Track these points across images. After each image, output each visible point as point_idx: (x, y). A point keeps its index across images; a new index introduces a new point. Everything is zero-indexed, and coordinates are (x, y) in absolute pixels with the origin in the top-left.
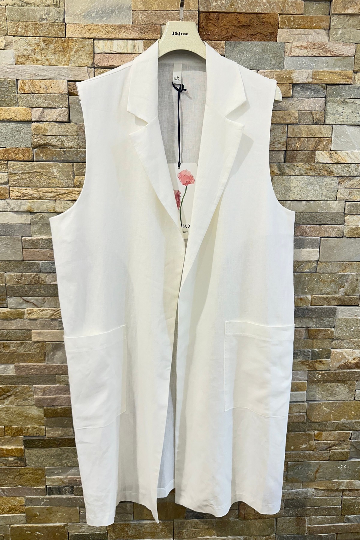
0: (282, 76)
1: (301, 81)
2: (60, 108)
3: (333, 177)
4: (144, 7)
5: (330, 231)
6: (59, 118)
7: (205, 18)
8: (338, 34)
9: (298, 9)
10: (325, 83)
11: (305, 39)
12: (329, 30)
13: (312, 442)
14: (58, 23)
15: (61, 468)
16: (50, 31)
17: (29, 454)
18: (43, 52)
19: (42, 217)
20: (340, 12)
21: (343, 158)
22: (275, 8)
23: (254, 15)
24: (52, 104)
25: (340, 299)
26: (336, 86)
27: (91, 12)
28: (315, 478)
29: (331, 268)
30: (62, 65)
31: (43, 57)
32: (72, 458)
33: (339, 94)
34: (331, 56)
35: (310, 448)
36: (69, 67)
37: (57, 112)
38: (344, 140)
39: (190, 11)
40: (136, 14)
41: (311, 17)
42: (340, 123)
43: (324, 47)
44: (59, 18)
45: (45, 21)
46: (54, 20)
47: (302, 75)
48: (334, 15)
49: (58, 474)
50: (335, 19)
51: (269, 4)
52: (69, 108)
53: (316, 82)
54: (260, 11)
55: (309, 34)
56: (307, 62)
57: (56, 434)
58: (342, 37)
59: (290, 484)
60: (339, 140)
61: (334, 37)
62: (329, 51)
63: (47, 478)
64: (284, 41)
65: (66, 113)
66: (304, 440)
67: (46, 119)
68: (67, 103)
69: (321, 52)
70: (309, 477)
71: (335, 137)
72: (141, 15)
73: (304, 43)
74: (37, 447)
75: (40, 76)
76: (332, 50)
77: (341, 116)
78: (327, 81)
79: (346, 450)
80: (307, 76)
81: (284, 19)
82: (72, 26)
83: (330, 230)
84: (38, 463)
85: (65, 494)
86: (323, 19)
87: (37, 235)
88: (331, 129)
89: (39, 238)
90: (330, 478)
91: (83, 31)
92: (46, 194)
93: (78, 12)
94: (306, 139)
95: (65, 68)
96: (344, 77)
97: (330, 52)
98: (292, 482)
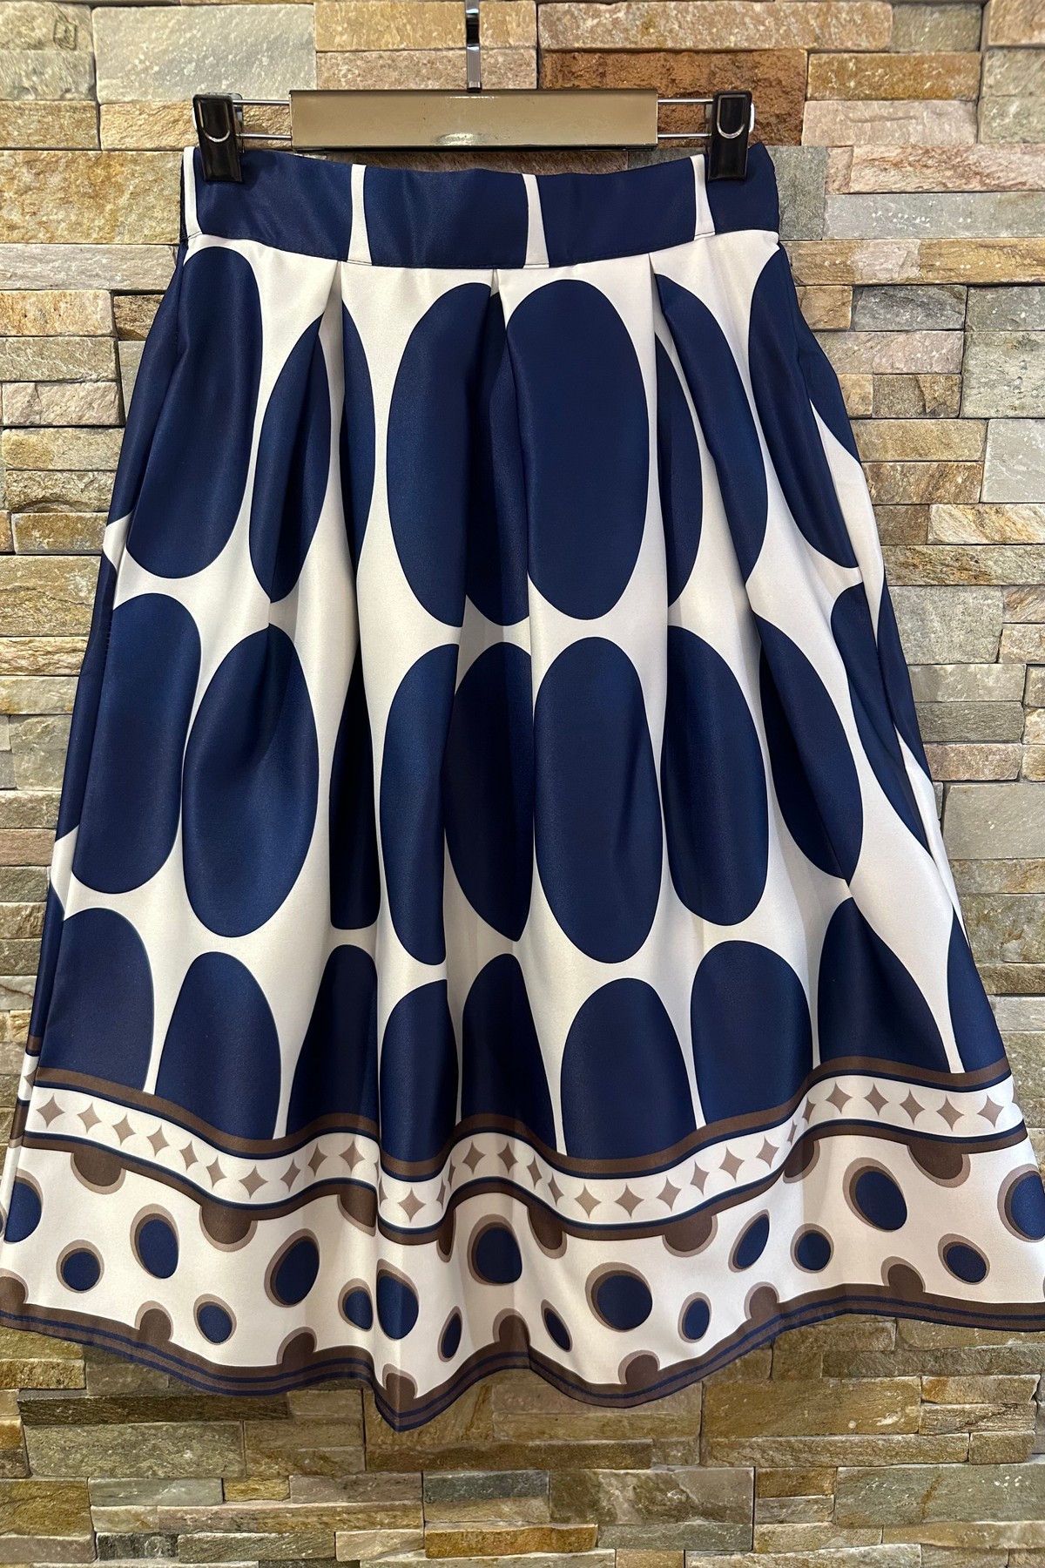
0: (818, 260)
1: (883, 278)
2: (91, 380)
3: (986, 589)
4: (355, 40)
5: (977, 764)
6: (87, 415)
7: (561, 71)
8: (1007, 116)
9: (873, 35)
10: (962, 280)
11: (897, 135)
12: (977, 101)
13: (913, 1407)
14: (74, 103)
15: (137, 1484)
16: (47, 129)
17: (37, 1441)
18: (28, 198)
19: (46, 731)
20: (1015, 41)
21: (1019, 526)
22: (795, 31)
23: (723, 55)
24: (64, 369)
25: (1007, 974)
26: (1001, 291)
27: (180, 62)
28: (924, 1514)
29: (978, 879)
30: (91, 240)
31: (27, 218)
32: (170, 1453)
33: (1009, 317)
34: (982, 189)
35: (909, 1426)
36: (114, 246)
37: (82, 394)
38: (1024, 469)
39: (507, 51)
40: (328, 65)
41: (914, 57)
42: (1011, 413)
43: (959, 160)
44: (76, 84)
45: (31, 97)
46: (60, 93)
47: (887, 256)
48: (996, 51)
49: (128, 1500)
50: (998, 63)
51: (777, 19)
52: (118, 379)
53: (931, 277)
54: (745, 45)
55: (911, 118)
56: (903, 212)
57: (116, 1383)
58: (1022, 126)
59: (845, 1532)
60: (1008, 470)
61: (994, 125)
62: (977, 174)
63: (95, 1512)
64: (826, 142)
65: (112, 396)
66: (890, 1401)
67: (50, 417)
68: (113, 365)
69: (949, 178)
70: (905, 1512)
71: (993, 457)
72: (346, 67)
73: (891, 148)
74: (60, 1421)
75: (22, 277)
76: (988, 171)
77: (1018, 391)
78: (970, 276)
79: (1023, 1432)
80: (902, 259)
81: (826, 66)
82: (119, 112)
83: (976, 760)
84: (67, 1466)
85: (153, 1556)
86: (957, 66)
87: (32, 784)
88: (983, 433)
89: (41, 794)
90: (969, 1514)
91: (155, 128)
92: (56, 657)
93: (137, 62)
94: (899, 468)
95: (99, 251)
96: (1028, 261)
97: (978, 177)
98: (851, 1526)
